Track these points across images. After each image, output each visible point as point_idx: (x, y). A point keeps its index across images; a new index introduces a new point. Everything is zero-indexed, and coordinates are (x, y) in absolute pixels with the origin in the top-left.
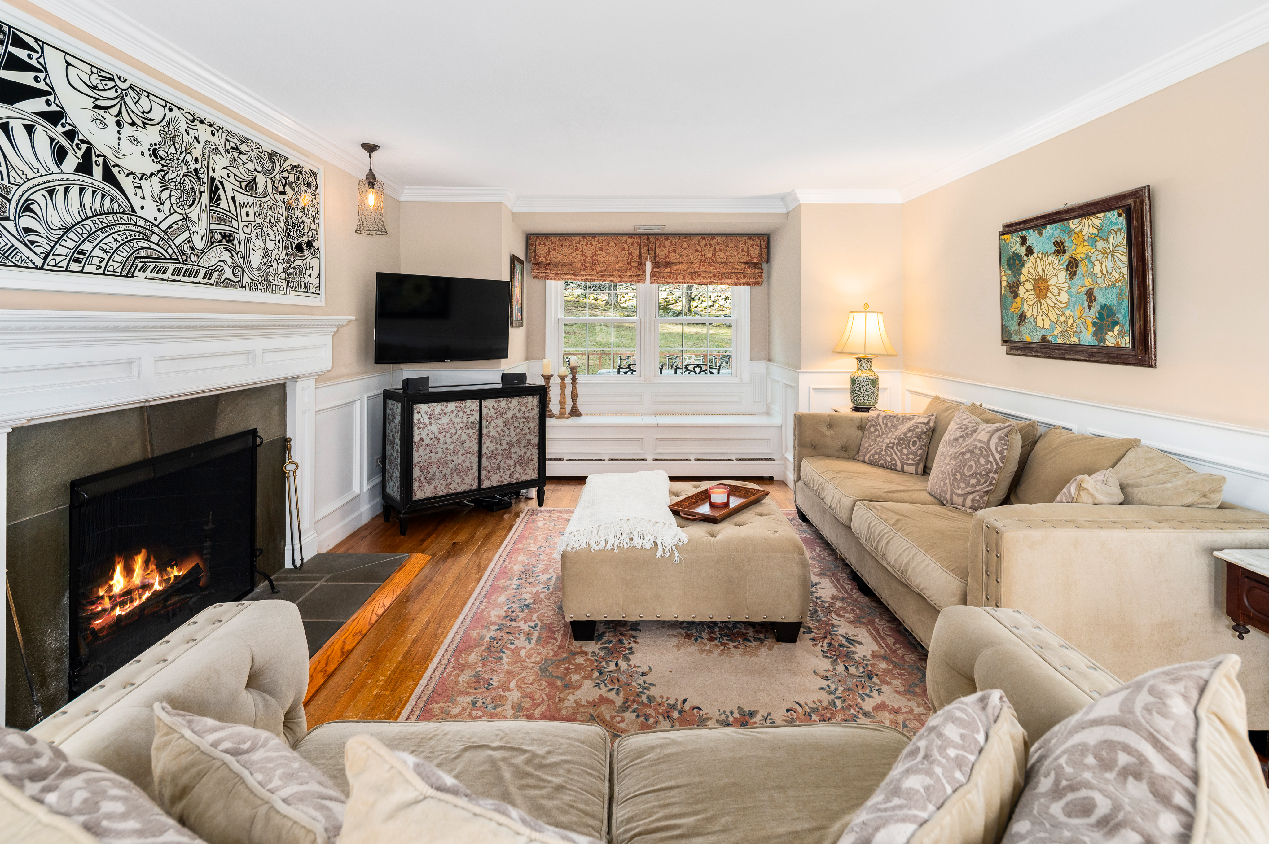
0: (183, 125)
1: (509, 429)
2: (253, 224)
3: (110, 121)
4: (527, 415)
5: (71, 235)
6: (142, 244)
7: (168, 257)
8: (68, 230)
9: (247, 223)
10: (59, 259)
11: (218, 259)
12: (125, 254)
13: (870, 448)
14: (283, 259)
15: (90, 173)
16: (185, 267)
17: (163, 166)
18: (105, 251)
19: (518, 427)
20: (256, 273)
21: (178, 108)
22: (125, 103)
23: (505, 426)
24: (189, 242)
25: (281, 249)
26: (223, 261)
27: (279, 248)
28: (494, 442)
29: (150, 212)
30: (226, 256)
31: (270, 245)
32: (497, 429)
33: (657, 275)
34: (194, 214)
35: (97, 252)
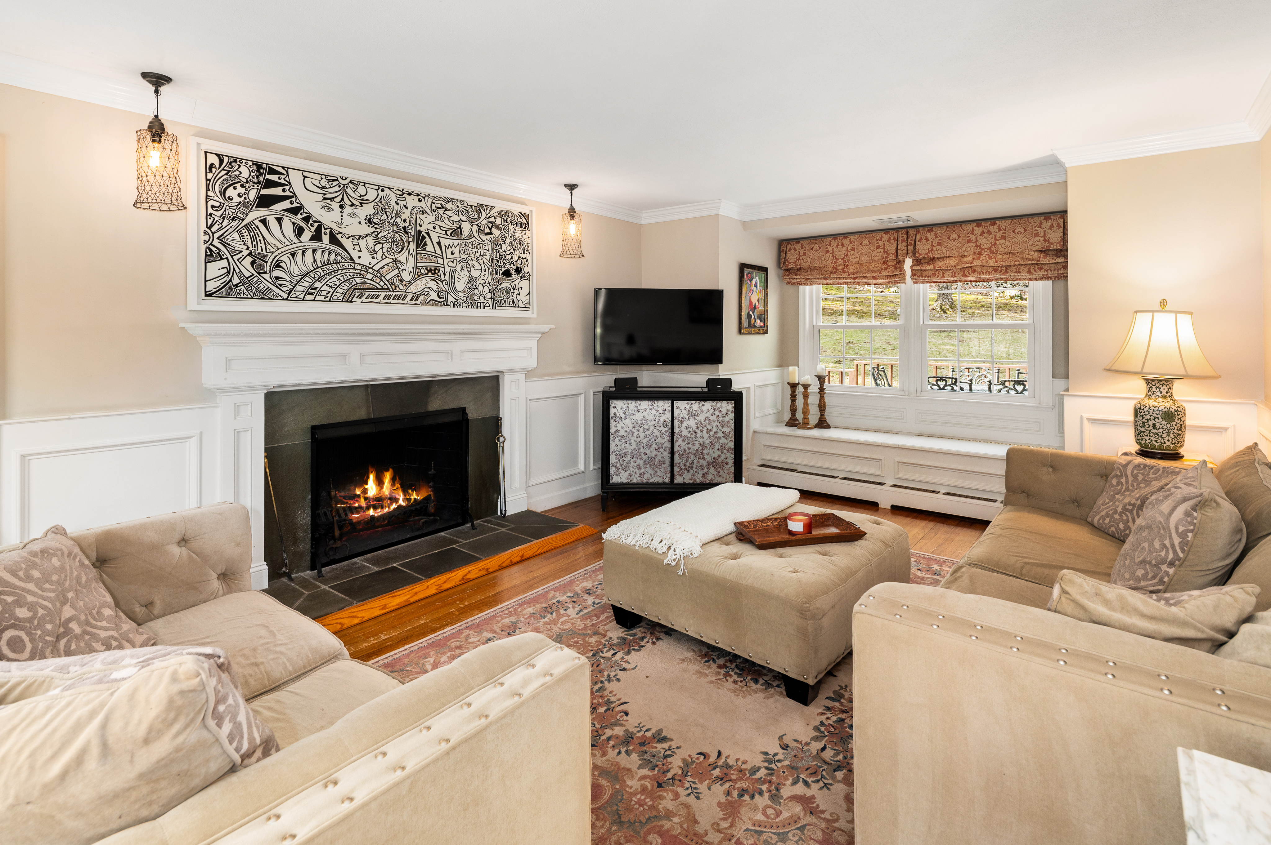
0: (393, 199)
1: (702, 431)
2: (458, 260)
3: (335, 205)
4: (721, 419)
5: (307, 279)
6: (358, 281)
7: (380, 287)
8: (304, 276)
9: (452, 260)
10: (298, 293)
11: (424, 287)
12: (346, 288)
13: (1102, 507)
14: (489, 283)
15: (320, 240)
16: (394, 294)
17: (376, 228)
18: (331, 287)
19: (711, 430)
20: (461, 295)
21: (389, 188)
22: (346, 193)
23: (697, 428)
24: (398, 276)
25: (486, 276)
26: (429, 288)
27: (484, 276)
28: (687, 441)
29: (366, 259)
30: (432, 284)
31: (475, 274)
32: (689, 429)
33: (919, 274)
34: (402, 257)
35: (325, 288)
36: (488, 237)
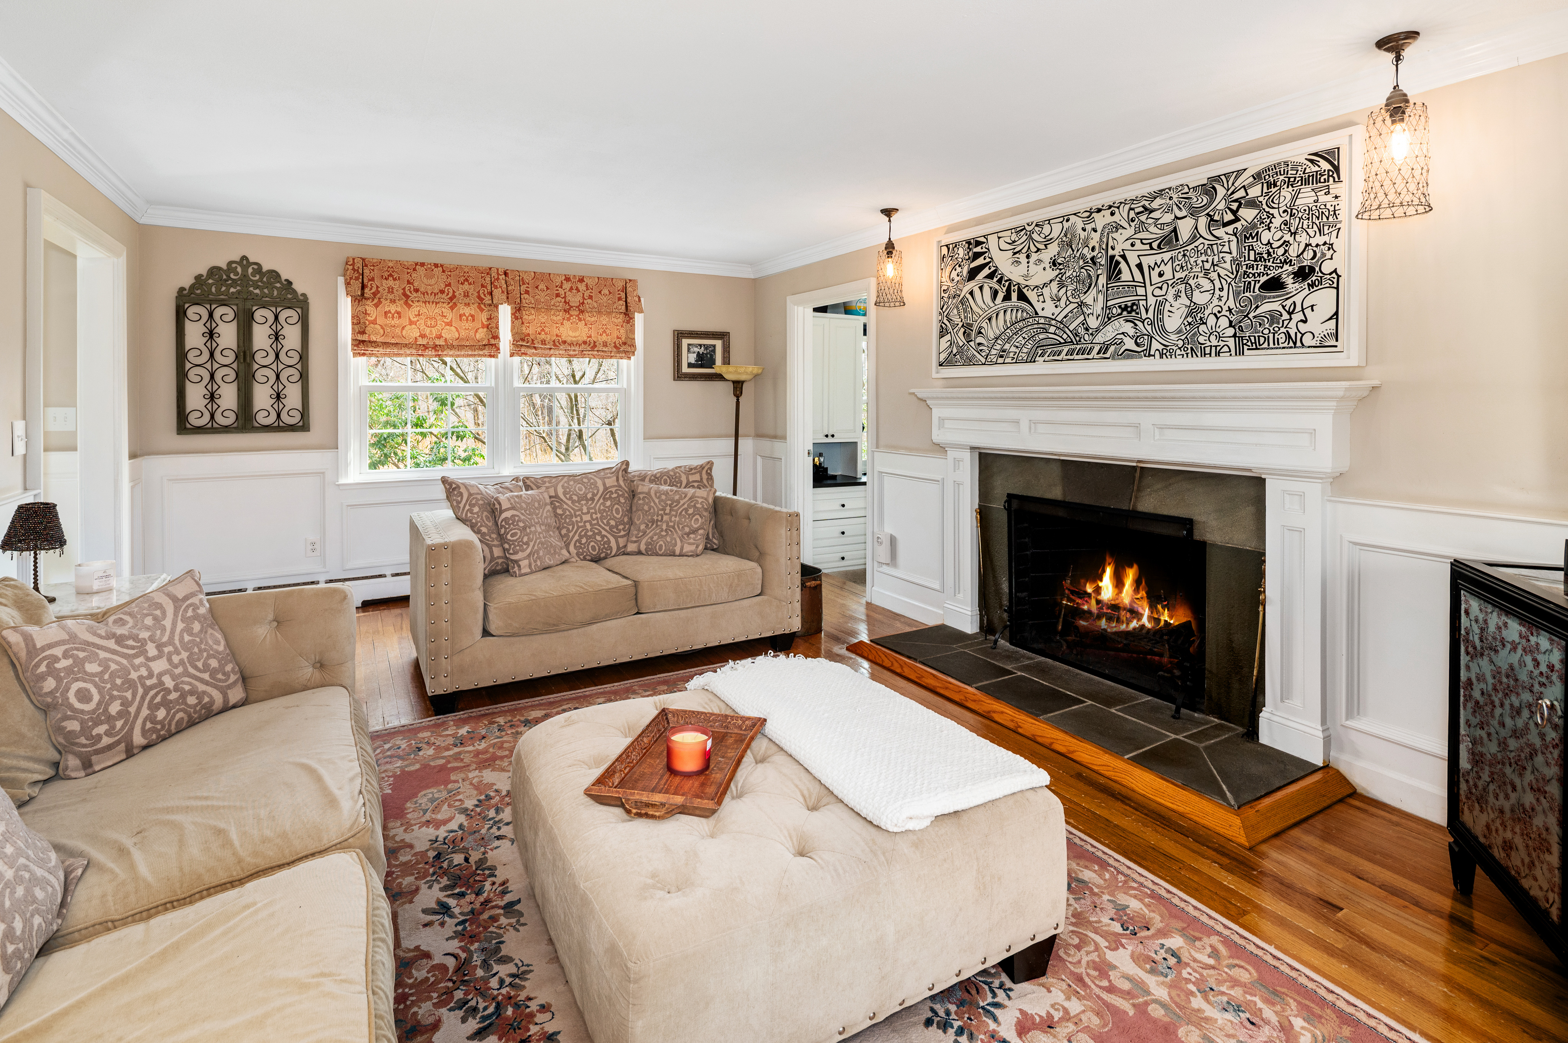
0: (1080, 224)
2: (1170, 282)
3: (1022, 257)
5: (999, 342)
6: (1041, 336)
7: (1062, 341)
8: (997, 339)
9: (1160, 285)
10: (992, 357)
11: (1117, 332)
12: (1029, 347)
14: (1230, 310)
15: (1010, 299)
16: (1078, 347)
17: (1061, 269)
18: (1017, 347)
20: (1174, 337)
21: (1075, 214)
22: (1032, 239)
24: (1083, 324)
25: (1224, 299)
26: (1123, 333)
27: (1220, 298)
29: (1048, 309)
30: (1128, 328)
31: (1200, 298)
34: (1089, 299)
35: (1013, 349)
36: (1230, 229)
